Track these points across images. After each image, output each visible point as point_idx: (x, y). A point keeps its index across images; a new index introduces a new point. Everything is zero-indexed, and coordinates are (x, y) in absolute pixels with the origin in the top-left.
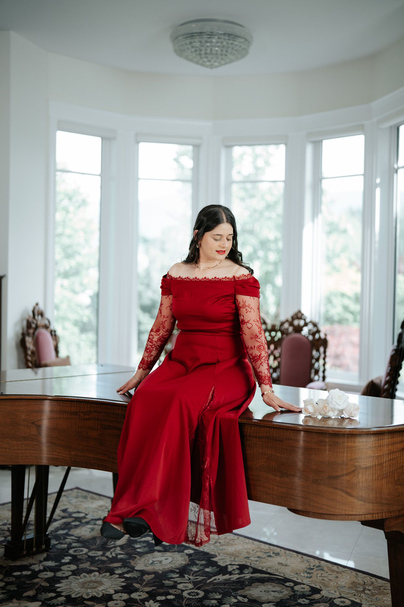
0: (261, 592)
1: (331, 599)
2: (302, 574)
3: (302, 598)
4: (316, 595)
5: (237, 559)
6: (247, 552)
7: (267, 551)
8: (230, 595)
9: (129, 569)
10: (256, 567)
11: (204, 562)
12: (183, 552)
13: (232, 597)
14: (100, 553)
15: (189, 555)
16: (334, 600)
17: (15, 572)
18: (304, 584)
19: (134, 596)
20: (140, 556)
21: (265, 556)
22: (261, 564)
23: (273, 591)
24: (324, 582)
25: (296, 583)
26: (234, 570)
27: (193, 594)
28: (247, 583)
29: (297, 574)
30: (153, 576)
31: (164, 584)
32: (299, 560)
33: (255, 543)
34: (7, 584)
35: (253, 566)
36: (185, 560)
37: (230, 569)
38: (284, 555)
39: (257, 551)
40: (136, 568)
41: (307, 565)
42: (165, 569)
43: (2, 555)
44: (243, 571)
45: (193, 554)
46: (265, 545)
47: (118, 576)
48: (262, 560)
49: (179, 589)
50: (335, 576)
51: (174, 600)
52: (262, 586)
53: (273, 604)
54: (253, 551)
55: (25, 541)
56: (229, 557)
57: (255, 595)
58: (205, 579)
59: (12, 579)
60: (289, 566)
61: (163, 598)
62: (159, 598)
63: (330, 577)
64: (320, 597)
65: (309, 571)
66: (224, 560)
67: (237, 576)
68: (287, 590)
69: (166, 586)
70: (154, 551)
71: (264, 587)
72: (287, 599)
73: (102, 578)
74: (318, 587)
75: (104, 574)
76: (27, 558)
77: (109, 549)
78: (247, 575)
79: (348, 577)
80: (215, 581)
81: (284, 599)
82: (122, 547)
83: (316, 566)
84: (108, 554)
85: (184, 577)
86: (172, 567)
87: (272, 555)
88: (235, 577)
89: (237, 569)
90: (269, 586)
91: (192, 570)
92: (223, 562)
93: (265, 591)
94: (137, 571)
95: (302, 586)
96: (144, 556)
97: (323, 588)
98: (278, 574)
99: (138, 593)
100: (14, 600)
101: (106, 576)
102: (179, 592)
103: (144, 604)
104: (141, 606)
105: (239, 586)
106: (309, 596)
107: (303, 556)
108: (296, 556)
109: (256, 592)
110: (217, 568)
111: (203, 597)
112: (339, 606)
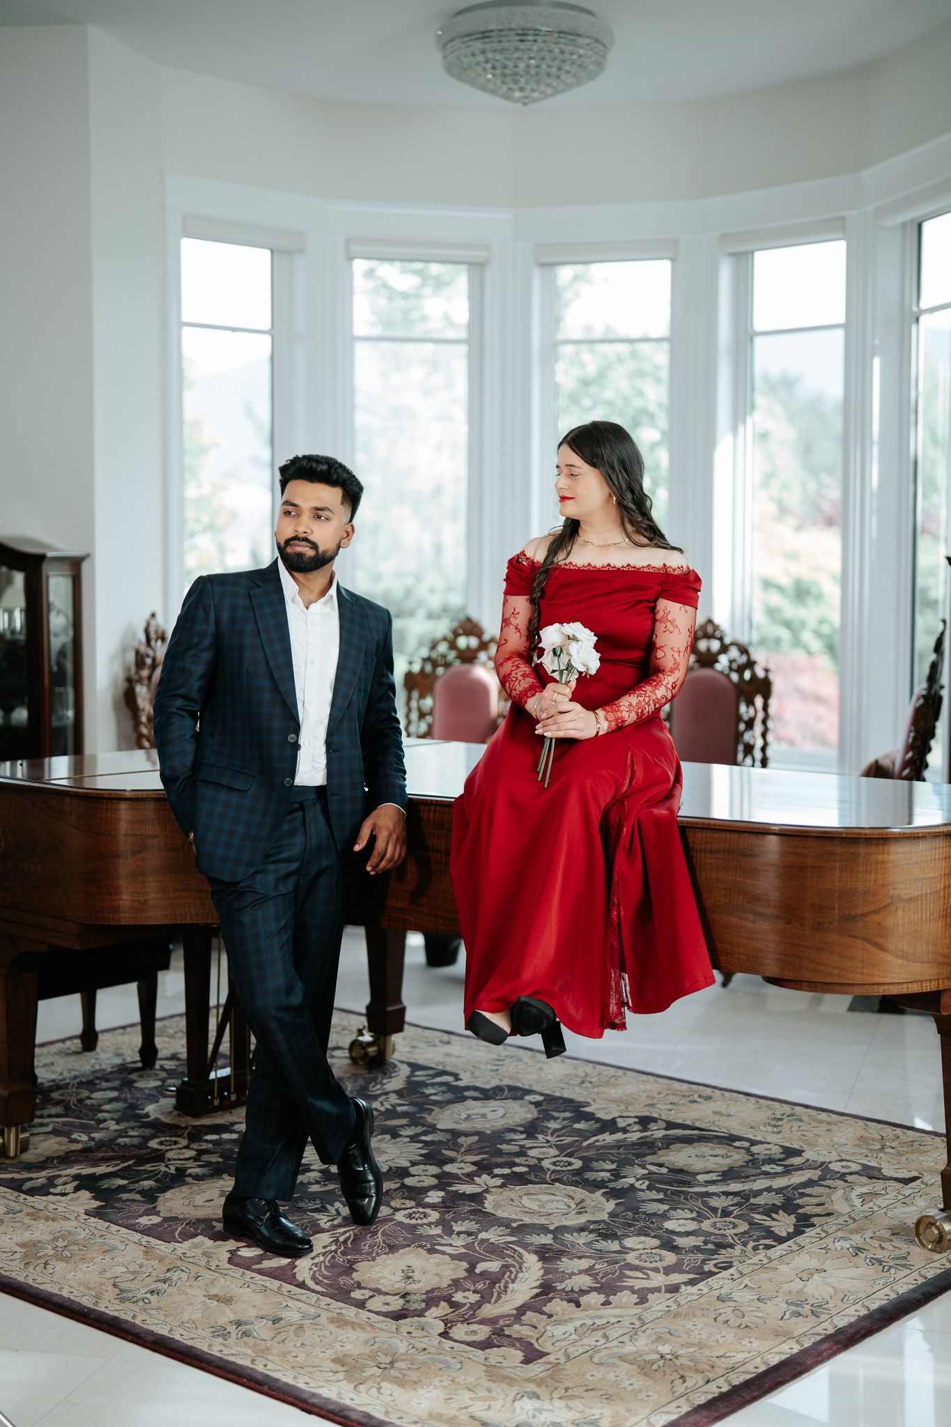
0: (690, 1157)
1: (823, 1163)
2: (761, 1128)
3: (769, 1164)
4: (794, 1159)
5: (630, 1108)
6: (647, 1096)
7: (687, 1094)
8: (631, 1164)
9: (425, 1128)
10: (671, 1119)
11: (567, 1114)
12: (522, 1099)
13: (636, 1166)
15: (537, 1104)
16: (829, 1165)
17: (207, 1134)
18: (769, 1143)
19: (448, 1168)
20: (441, 1108)
21: (683, 1101)
22: (679, 1115)
23: (712, 1156)
25: (754, 1143)
26: (629, 1125)
28: (660, 1144)
29: (751, 1127)
30: (476, 1138)
31: (501, 1150)
32: (753, 1107)
33: (660, 1080)
35: (664, 1118)
37: (621, 1123)
38: (721, 1099)
39: (667, 1094)
40: (439, 1126)
41: (769, 1113)
42: (495, 1127)
43: (171, 1109)
44: (648, 1126)
45: (543, 1101)
46: (681, 1084)
47: (408, 1139)
48: (679, 1107)
49: (532, 1157)
50: (825, 1129)
51: (527, 1173)
52: (690, 1149)
53: (717, 1174)
54: (659, 1093)
55: (215, 1082)
56: (614, 1105)
57: (680, 1162)
58: (578, 1141)
59: (204, 1146)
60: (735, 1116)
61: (507, 1171)
62: (497, 1171)
63: (816, 1131)
64: (803, 1161)
65: (775, 1122)
66: (607, 1111)
67: (639, 1135)
68: (738, 1153)
69: (506, 1154)
70: (465, 1099)
71: (694, 1150)
72: (742, 1166)
73: (378, 1144)
74: (798, 1147)
75: (379, 1137)
76: (220, 1113)
77: (375, 1097)
78: (657, 1132)
79: (851, 1130)
80: (597, 1144)
81: (736, 1167)
82: (399, 1093)
83: (786, 1115)
85: (537, 1138)
86: (507, 1123)
87: (699, 1100)
88: (634, 1136)
89: (635, 1123)
90: (704, 1148)
91: (549, 1128)
92: (606, 1113)
93: (696, 1156)
94: (442, 1131)
95: (767, 1146)
96: (447, 1107)
97: (805, 1148)
98: (717, 1129)
99: (455, 1164)
100: (225, 1176)
101: (384, 1139)
102: (533, 1162)
103: (473, 1180)
104: (468, 1183)
105: (645, 1150)
106: (780, 1160)
107: (758, 1099)
108: (744, 1100)
109: (680, 1157)
110: (596, 1122)
111: (581, 1168)
112: (839, 1172)
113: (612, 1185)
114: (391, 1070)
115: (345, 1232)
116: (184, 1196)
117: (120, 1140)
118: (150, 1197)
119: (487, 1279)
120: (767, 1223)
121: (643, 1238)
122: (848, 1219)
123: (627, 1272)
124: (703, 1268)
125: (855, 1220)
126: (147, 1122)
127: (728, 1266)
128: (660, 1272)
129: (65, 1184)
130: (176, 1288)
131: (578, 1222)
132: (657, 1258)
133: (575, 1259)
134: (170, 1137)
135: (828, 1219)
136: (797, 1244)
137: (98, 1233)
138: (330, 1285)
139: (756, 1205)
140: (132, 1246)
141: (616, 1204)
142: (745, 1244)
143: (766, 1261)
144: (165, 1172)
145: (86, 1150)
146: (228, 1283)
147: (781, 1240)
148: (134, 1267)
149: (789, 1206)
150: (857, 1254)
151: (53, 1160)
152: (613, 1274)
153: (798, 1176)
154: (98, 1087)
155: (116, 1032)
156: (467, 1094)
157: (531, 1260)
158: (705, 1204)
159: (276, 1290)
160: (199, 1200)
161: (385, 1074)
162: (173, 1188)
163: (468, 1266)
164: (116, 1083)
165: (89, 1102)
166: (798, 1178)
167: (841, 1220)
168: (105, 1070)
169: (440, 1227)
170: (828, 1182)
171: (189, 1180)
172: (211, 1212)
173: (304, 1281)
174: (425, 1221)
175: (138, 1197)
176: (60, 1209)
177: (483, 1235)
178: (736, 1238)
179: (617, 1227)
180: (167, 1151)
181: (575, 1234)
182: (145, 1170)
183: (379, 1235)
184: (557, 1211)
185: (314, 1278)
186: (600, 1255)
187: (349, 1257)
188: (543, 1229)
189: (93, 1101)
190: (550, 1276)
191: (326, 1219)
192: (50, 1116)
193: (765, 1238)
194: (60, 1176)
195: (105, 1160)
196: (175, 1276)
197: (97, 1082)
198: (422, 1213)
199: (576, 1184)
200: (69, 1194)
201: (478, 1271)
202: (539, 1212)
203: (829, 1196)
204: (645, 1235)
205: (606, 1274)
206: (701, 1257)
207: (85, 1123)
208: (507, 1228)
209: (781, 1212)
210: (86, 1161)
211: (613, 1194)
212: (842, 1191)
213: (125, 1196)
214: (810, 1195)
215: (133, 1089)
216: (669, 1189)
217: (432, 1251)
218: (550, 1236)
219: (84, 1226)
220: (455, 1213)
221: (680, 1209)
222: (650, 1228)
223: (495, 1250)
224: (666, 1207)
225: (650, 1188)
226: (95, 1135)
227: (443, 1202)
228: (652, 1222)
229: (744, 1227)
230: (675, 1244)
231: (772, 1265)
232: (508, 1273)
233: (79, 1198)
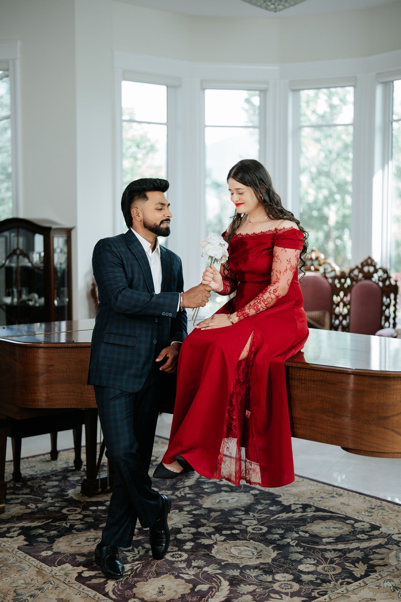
0: (322, 528)
1: (389, 535)
2: (363, 513)
3: (361, 534)
4: (375, 531)
5: (300, 499)
6: (310, 493)
7: (331, 492)
8: (292, 530)
9: (197, 507)
10: (319, 506)
11: (268, 502)
12: (249, 492)
13: (294, 532)
14: (170, 492)
15: (255, 495)
16: (392, 536)
17: (91, 506)
18: (364, 522)
19: (201, 530)
20: (208, 496)
21: (328, 496)
22: (323, 504)
23: (333, 528)
24: (383, 520)
25: (356, 521)
26: (297, 509)
27: (257, 529)
28: (309, 520)
29: (358, 512)
30: (220, 513)
31: (229, 520)
32: (361, 500)
33: (320, 484)
34: (85, 516)
35: (315, 506)
36: (250, 500)
37: (293, 508)
38: (347, 496)
39: (321, 492)
40: (203, 506)
41: (369, 505)
42: (231, 507)
43: (80, 492)
44: (306, 510)
45: (258, 494)
46: (329, 487)
47: (186, 513)
48: (325, 500)
49: (244, 525)
50: (395, 515)
51: (238, 534)
52: (323, 523)
53: (333, 538)
54: (317, 492)
55: (100, 480)
56: (293, 497)
57: (317, 531)
58: (269, 516)
59: (88, 513)
60: (351, 506)
61: (229, 532)
62: (224, 532)
63: (390, 516)
64: (379, 533)
65: (370, 510)
66: (288, 500)
67: (300, 514)
68: (347, 527)
69: (232, 522)
70: (221, 491)
71: (325, 524)
72: (347, 535)
73: (171, 514)
74: (378, 524)
75: (173, 511)
76: (102, 495)
77: (178, 489)
78: (310, 513)
80: (278, 519)
81: (344, 535)
82: (190, 487)
83: (377, 506)
84: (177, 493)
85: (249, 514)
86: (238, 505)
87: (335, 496)
88: (297, 515)
89: (300, 508)
90: (330, 523)
91: (256, 509)
92: (287, 502)
93: (326, 528)
94: (204, 508)
95: (363, 523)
96: (211, 496)
97: (382, 525)
98: (340, 513)
99: (205, 527)
100: (92, 530)
101: (175, 512)
102: (243, 527)
103: (211, 537)
104: (208, 538)
105: (301, 523)
106: (368, 532)
107: (365, 497)
108: (358, 496)
109: (317, 528)
110: (281, 506)
111: (266, 532)
112: (396, 540)
113: (278, 542)
114: (191, 475)
115: (138, 564)
116: (68, 540)
117: (50, 508)
118: (52, 540)
119: (199, 595)
120: (352, 569)
121: (285, 574)
122: (394, 569)
123: (272, 595)
124: (311, 594)
125: (398, 569)
126: (66, 499)
127: (325, 593)
128: (288, 595)
129: (15, 531)
130: (44, 594)
131: (255, 563)
132: (289, 587)
133: (247, 585)
134: (74, 507)
135: (384, 568)
136: (364, 582)
137: (19, 560)
138: (120, 595)
139: (348, 557)
140: (33, 568)
141: (278, 554)
142: (337, 581)
143: (345, 592)
144: (65, 526)
145: (32, 513)
146: (71, 591)
147: (356, 579)
148: (28, 580)
149: (365, 559)
150: (394, 591)
151: (14, 518)
152: (264, 595)
153: (374, 542)
154: (51, 479)
155: (70, 451)
156: (223, 489)
157: (225, 584)
158: (323, 556)
159: (92, 597)
160: (74, 543)
161: (187, 476)
162: (64, 535)
163: (192, 587)
164: (59, 478)
165: (43, 487)
166: (375, 543)
167: (391, 569)
168: (57, 470)
169: (186, 563)
170: (389, 546)
171: (74, 531)
172: (77, 550)
173: (108, 592)
174: (180, 559)
175: (46, 540)
176: (7, 545)
177: (206, 569)
178: (333, 577)
179: (274, 567)
180: (70, 515)
181: (252, 570)
182: (55, 526)
183: (154, 566)
184: (248, 556)
185: (113, 591)
186: (261, 583)
187: (135, 579)
188: (236, 566)
189: (45, 487)
190: (232, 595)
191: (132, 555)
192: (23, 494)
193: (348, 578)
194: (14, 527)
195: (39, 519)
196: (46, 586)
197: (51, 476)
198: (179, 555)
199: (260, 541)
200: (14, 537)
201: (196, 590)
202: (238, 557)
203: (388, 554)
204: (287, 573)
205: (261, 595)
206: (312, 587)
207: (37, 499)
208: (219, 565)
209: (360, 562)
210: (29, 519)
211: (278, 547)
212: (395, 552)
213: (40, 539)
214: (378, 553)
215: (66, 481)
216: (306, 546)
217: (177, 577)
218: (239, 571)
219: (14, 556)
220: (195, 555)
221: (309, 558)
222: (290, 569)
223: (209, 578)
224: (302, 556)
225: (297, 545)
226: (39, 505)
227: (192, 549)
228: (293, 565)
229: (339, 570)
230: (301, 578)
231: (348, 594)
232: (211, 592)
233: (18, 539)
